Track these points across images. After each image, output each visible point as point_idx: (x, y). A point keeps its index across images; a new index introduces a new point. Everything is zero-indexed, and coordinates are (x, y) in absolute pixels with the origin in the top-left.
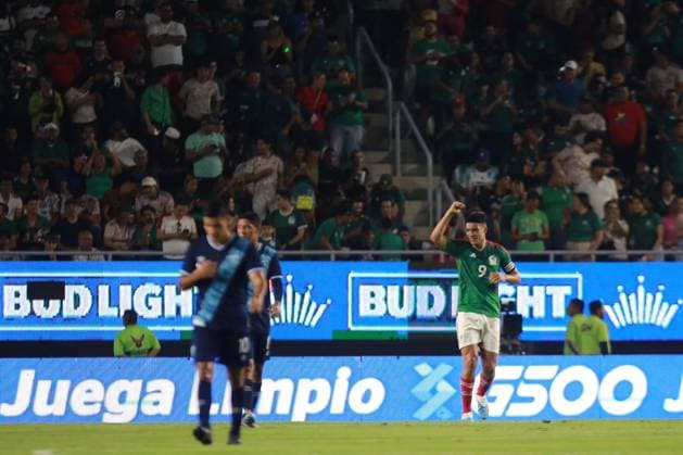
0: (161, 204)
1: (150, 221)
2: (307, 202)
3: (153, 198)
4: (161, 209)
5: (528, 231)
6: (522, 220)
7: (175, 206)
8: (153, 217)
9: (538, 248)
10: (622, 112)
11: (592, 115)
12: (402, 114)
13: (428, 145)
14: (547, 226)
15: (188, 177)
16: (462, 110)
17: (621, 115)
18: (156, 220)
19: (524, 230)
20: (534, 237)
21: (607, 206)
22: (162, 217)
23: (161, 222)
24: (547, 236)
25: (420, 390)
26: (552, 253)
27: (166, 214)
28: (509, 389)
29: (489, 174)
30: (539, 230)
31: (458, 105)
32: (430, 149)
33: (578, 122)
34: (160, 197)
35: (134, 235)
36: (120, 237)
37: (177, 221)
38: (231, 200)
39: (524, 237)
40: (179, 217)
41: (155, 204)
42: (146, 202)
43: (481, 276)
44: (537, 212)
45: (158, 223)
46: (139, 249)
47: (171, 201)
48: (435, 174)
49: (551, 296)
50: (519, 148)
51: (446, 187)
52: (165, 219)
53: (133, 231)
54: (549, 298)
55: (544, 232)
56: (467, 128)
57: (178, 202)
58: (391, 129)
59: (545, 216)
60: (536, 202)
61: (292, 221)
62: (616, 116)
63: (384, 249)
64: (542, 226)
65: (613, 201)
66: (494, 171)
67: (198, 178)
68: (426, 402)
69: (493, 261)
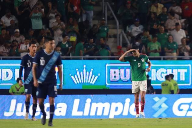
0: (20, 39)
1: (16, 45)
2: (73, 39)
3: (17, 37)
4: (20, 41)
5: (154, 49)
6: (151, 45)
7: (25, 40)
8: (17, 44)
9: (157, 55)
10: (187, 6)
11: (177, 7)
12: (108, 6)
13: (117, 18)
14: (160, 47)
15: (30, 30)
16: (130, 5)
17: (187, 7)
18: (18, 45)
19: (152, 49)
20: (155, 51)
21: (182, 40)
22: (20, 44)
23: (20, 46)
24: (160, 51)
25: (156, 106)
26: (162, 57)
27: (22, 43)
28: (187, 106)
29: (140, 28)
30: (157, 48)
31: (128, 3)
32: (118, 19)
33: (172, 9)
34: (20, 37)
35: (10, 51)
36: (5, 51)
37: (26, 46)
38: (44, 38)
39: (152, 51)
40: (26, 44)
41: (18, 39)
42: (15, 38)
43: (139, 67)
44: (157, 42)
45: (19, 46)
46: (12, 56)
47: (24, 39)
48: (120, 28)
49: (180, 73)
50: (153, 19)
51: (124, 33)
52: (21, 45)
53: (10, 49)
54: (179, 73)
55: (159, 49)
56: (131, 12)
57: (26, 38)
58: (103, 12)
59: (159, 44)
60: (156, 38)
61: (67, 46)
62: (185, 7)
63: (102, 56)
64: (159, 47)
65: (184, 38)
66: (141, 27)
67: (34, 30)
68: (158, 110)
69: (143, 60)
